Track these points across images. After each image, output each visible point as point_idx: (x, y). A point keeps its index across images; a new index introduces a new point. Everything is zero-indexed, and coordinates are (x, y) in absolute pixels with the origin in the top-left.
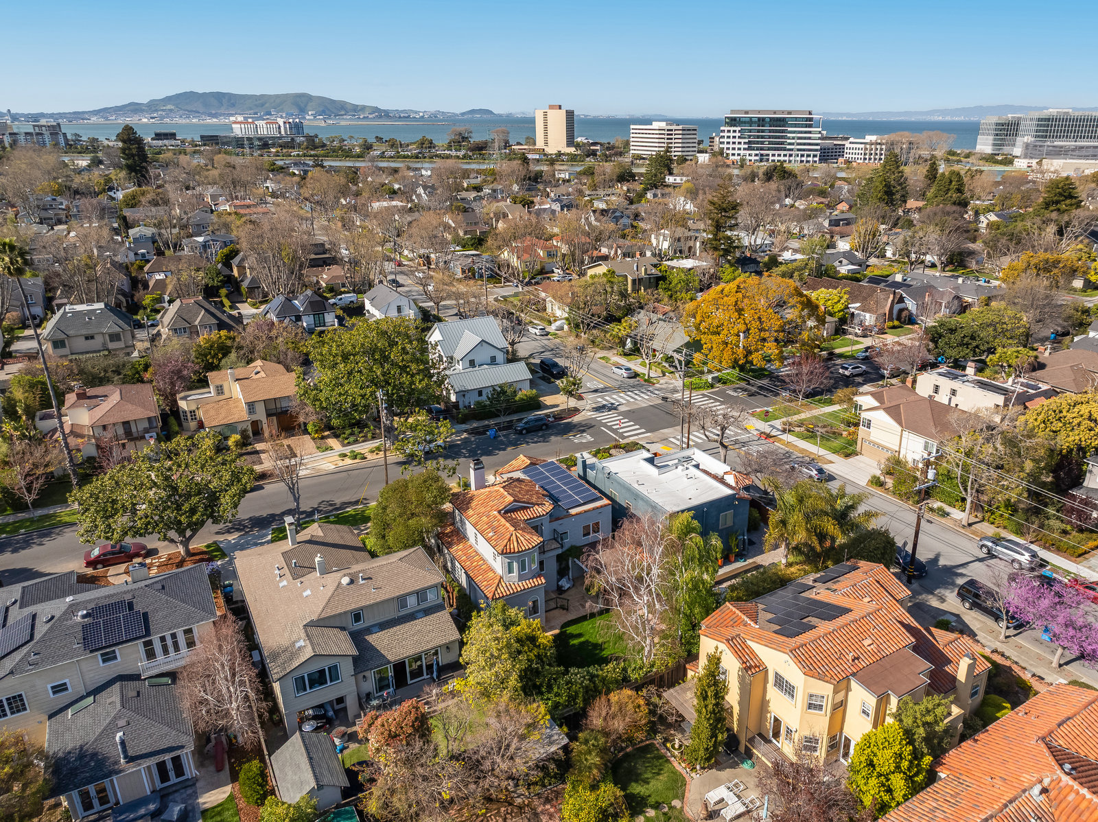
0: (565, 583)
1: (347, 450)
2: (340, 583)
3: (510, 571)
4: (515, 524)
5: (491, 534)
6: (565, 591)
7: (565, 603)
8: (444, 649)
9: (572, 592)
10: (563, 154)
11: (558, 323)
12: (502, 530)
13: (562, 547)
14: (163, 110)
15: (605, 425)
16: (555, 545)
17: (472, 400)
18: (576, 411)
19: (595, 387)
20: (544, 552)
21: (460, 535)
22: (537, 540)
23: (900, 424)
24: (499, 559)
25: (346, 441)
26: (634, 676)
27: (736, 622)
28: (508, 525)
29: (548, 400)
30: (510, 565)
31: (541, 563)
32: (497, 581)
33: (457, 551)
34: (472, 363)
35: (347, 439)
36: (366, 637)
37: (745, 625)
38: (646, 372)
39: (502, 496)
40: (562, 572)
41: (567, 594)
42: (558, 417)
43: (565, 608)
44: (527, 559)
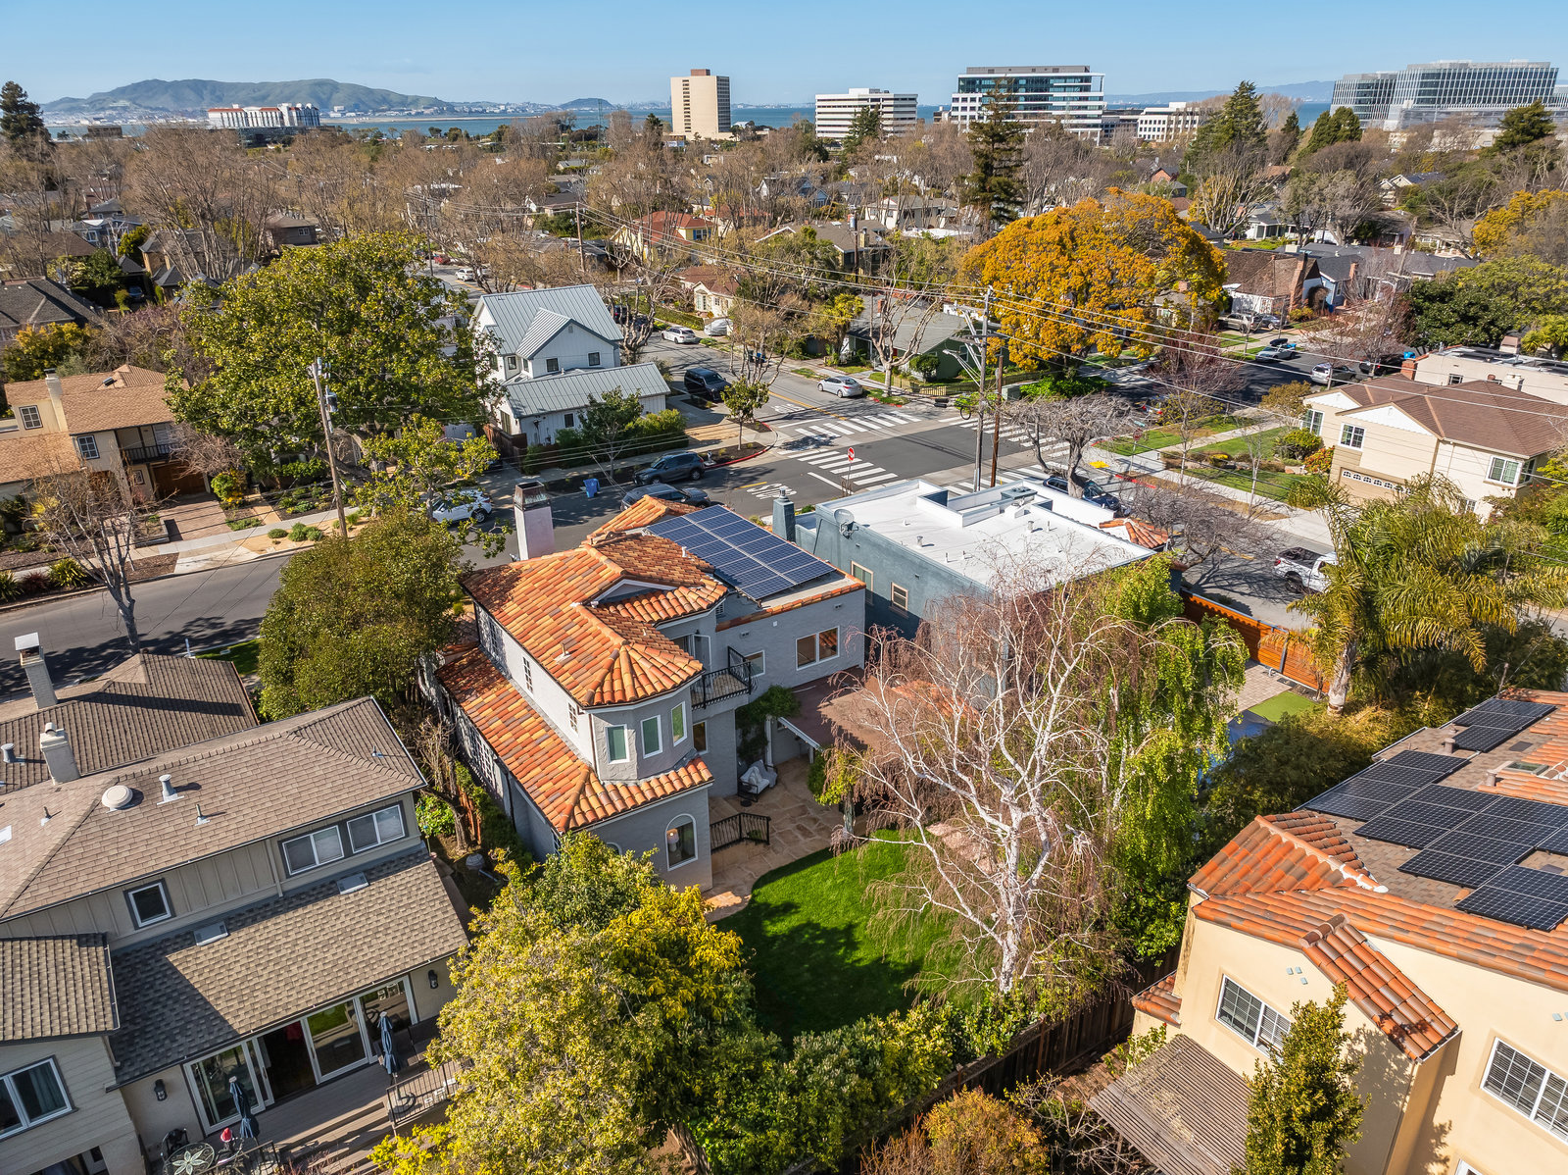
0: (757, 777)
1: (288, 525)
2: (96, 805)
3: (614, 752)
4: (627, 633)
5: (562, 657)
6: (758, 796)
7: (760, 826)
8: (422, 981)
9: (774, 798)
10: (715, 142)
11: (716, 324)
12: (590, 645)
13: (750, 688)
14: (112, 108)
15: (816, 469)
16: (732, 685)
17: (551, 431)
18: (756, 449)
19: (785, 411)
20: (704, 704)
21: (490, 671)
22: (685, 667)
23: (1433, 428)
24: (583, 719)
25: (290, 510)
26: (982, 1043)
27: (1306, 879)
28: (607, 632)
29: (700, 433)
30: (612, 735)
31: (699, 732)
32: (578, 781)
33: (481, 708)
34: (553, 366)
35: (293, 504)
36: (172, 958)
37: (1338, 883)
38: (884, 387)
39: (595, 566)
40: (749, 752)
41: (763, 802)
42: (723, 460)
43: (761, 840)
44: (659, 718)
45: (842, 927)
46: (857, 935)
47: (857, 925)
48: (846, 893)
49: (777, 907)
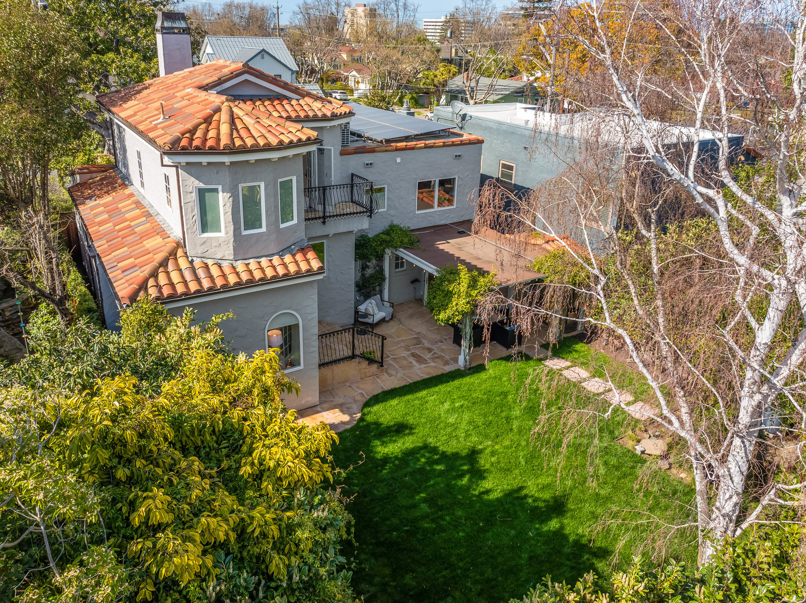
0: (374, 309)
5: (159, 121)
6: (373, 326)
7: (375, 346)
9: (390, 328)
11: (361, 91)
16: (354, 209)
20: (324, 219)
21: (116, 182)
22: (297, 132)
28: (213, 97)
32: (162, 255)
40: (368, 288)
43: (375, 360)
44: (262, 185)
45: (464, 452)
46: (482, 462)
47: (481, 451)
48: (466, 416)
49: (389, 427)
